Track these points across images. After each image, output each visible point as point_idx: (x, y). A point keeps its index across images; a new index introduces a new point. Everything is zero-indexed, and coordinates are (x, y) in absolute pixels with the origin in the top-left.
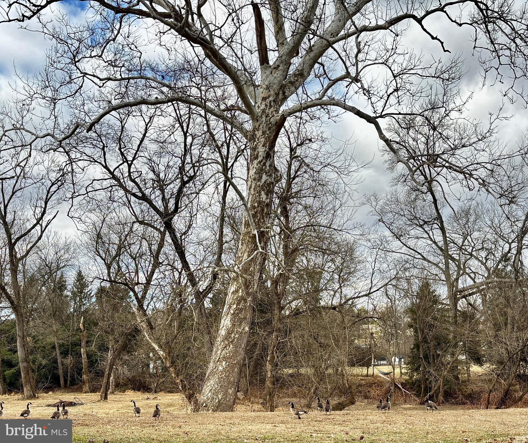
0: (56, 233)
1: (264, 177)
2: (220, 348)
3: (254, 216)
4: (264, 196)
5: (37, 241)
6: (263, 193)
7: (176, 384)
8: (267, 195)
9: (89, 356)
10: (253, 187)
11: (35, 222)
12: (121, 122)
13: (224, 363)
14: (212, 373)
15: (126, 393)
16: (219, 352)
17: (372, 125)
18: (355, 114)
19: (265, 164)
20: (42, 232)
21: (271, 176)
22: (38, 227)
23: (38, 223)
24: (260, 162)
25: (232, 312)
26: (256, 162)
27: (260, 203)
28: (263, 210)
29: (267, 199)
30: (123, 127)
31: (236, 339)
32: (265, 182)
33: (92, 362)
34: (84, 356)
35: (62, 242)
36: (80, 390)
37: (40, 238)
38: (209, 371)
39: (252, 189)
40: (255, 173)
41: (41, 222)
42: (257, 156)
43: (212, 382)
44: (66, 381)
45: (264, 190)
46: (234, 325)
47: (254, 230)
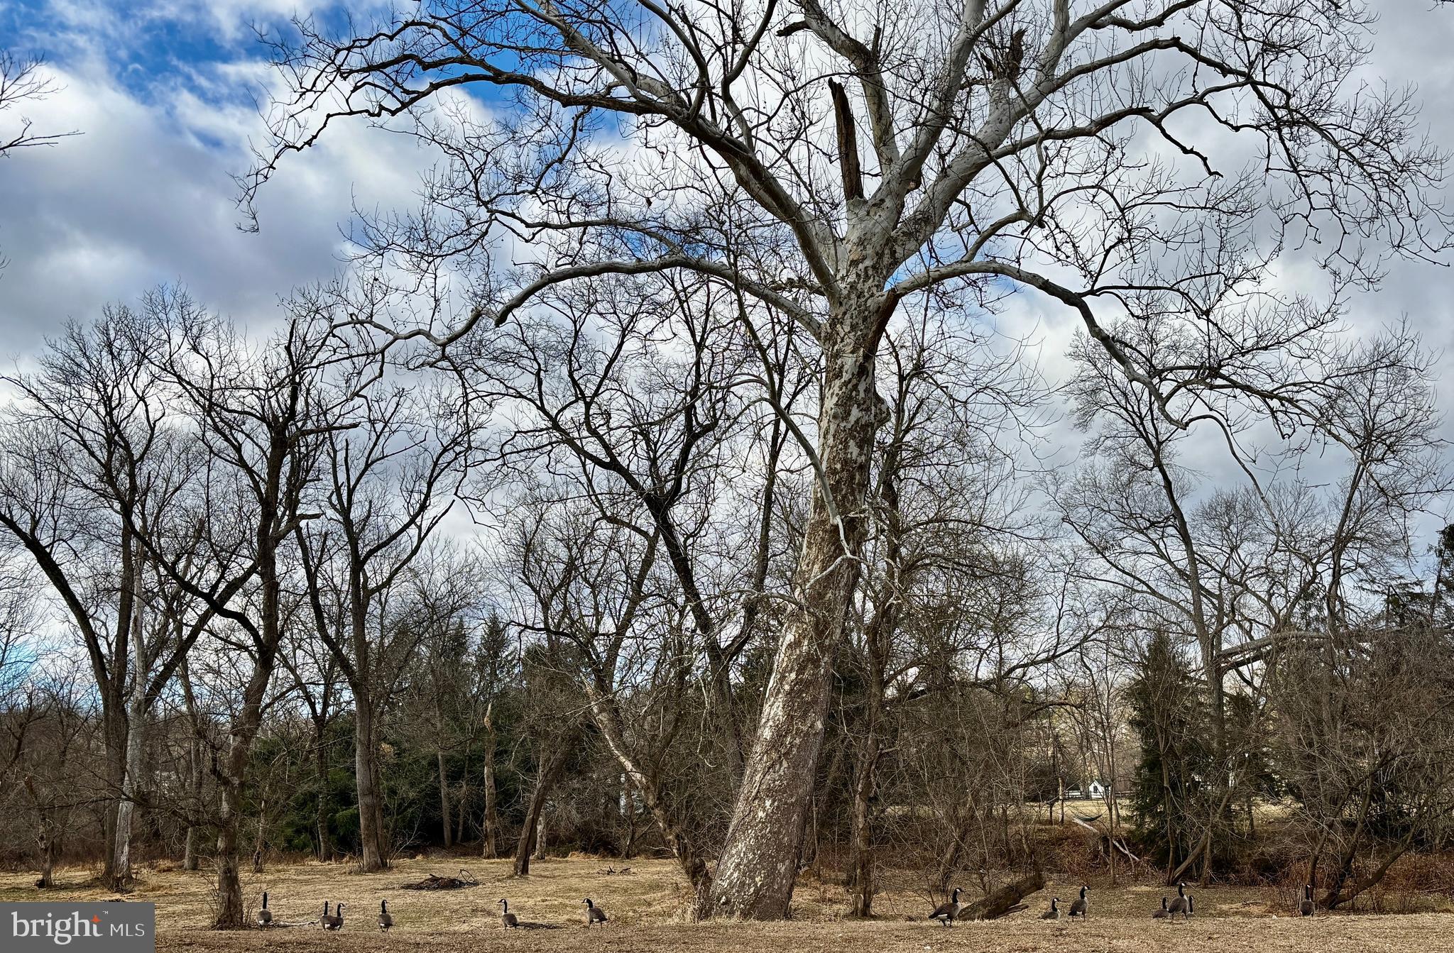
0: (448, 543)
1: (855, 413)
2: (759, 767)
3: (835, 489)
4: (854, 450)
5: (409, 558)
6: (852, 443)
7: (667, 843)
8: (861, 447)
9: (498, 782)
10: (832, 431)
11: (407, 519)
12: (575, 322)
13: (768, 803)
14: (743, 826)
15: (568, 859)
16: (757, 778)
17: (1076, 310)
18: (1040, 288)
19: (855, 387)
20: (421, 540)
21: (868, 410)
22: (413, 530)
23: (412, 521)
24: (846, 384)
25: (787, 687)
26: (837, 383)
27: (845, 462)
28: (853, 478)
29: (860, 454)
30: (577, 332)
31: (795, 750)
32: (857, 422)
33: (506, 793)
34: (488, 782)
35: (458, 559)
36: (478, 853)
37: (414, 552)
38: (734, 822)
39: (830, 437)
40: (836, 405)
41: (418, 520)
42: (841, 372)
43: (741, 846)
44: (454, 832)
45: (854, 438)
46: (790, 718)
47: (834, 516)
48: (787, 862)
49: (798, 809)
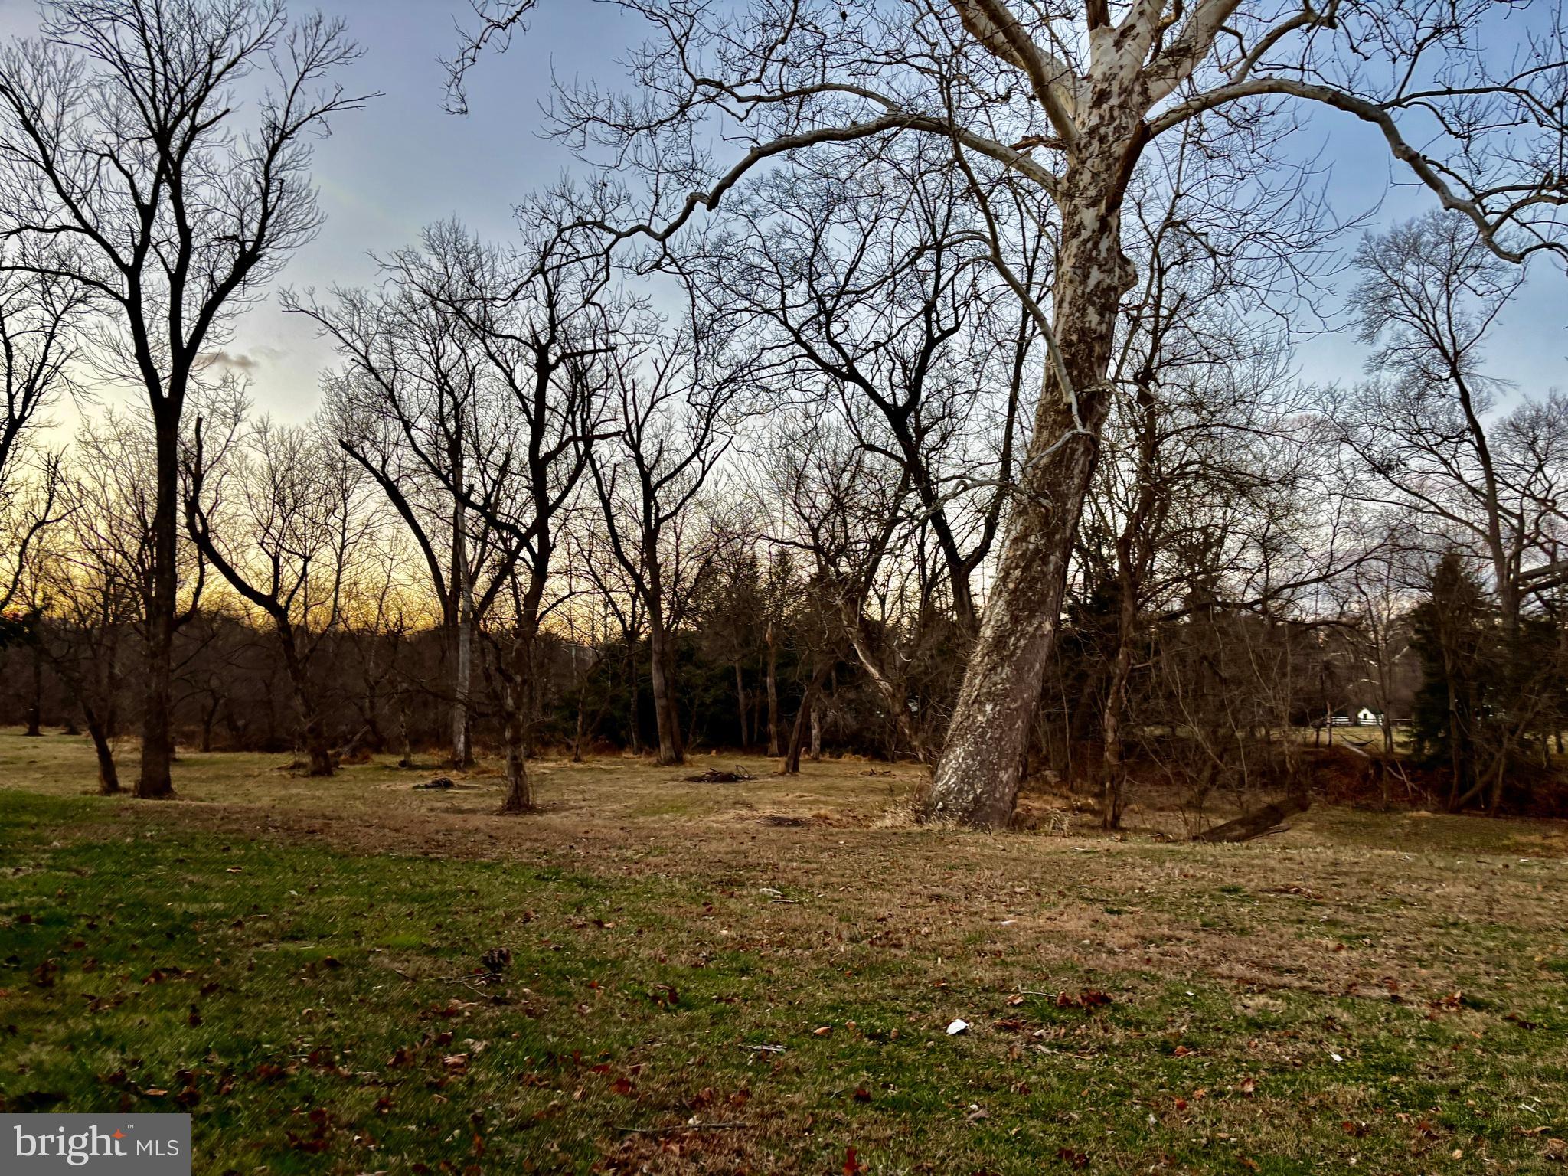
1: (1095, 275)
2: (979, 669)
3: (1070, 364)
4: (1093, 317)
6: (1091, 310)
8: (1101, 315)
10: (1068, 299)
13: (989, 707)
16: (977, 681)
19: (1096, 246)
21: (1110, 271)
24: (1085, 242)
26: (1075, 242)
27: (1083, 333)
28: (1091, 350)
29: (1100, 323)
31: (1019, 652)
32: (1098, 285)
39: (1066, 305)
40: (1074, 267)
42: (1079, 230)
45: (1093, 304)
46: (1015, 620)
47: (1067, 393)
48: (1010, 770)
49: (1022, 714)
